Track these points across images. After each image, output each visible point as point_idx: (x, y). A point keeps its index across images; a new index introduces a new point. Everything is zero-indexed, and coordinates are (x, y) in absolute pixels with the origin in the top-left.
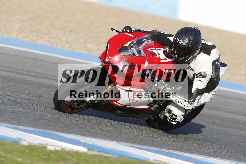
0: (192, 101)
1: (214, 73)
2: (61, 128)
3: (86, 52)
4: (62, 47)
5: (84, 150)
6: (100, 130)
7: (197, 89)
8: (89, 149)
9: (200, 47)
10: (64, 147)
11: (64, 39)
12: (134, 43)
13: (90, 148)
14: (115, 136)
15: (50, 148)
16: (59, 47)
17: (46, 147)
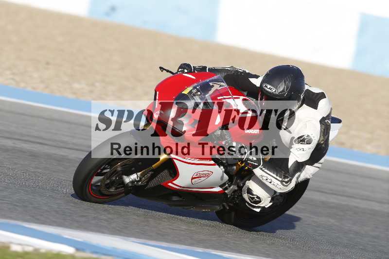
0: (286, 180)
1: (322, 137)
2: (33, 217)
3: (71, 96)
4: (34, 88)
5: (69, 250)
6: (95, 218)
7: (297, 161)
8: (77, 250)
9: (302, 97)
10: (37, 247)
11: (36, 75)
12: (197, 89)
13: (80, 247)
14: (119, 227)
15: (15, 248)
16: (29, 89)
17: (8, 248)
